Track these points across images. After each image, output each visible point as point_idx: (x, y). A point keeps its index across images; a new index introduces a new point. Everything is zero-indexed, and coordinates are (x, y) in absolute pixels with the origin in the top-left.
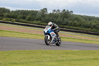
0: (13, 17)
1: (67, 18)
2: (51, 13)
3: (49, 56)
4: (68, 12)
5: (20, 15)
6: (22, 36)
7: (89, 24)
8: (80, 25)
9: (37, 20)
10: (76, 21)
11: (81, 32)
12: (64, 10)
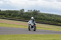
0: (3, 14)
1: (36, 15)
2: (26, 12)
3: (26, 38)
4: (37, 11)
5: (8, 13)
6: (9, 26)
7: (50, 18)
8: (44, 19)
9: (18, 16)
10: (42, 17)
11: (45, 24)
12: (35, 10)
